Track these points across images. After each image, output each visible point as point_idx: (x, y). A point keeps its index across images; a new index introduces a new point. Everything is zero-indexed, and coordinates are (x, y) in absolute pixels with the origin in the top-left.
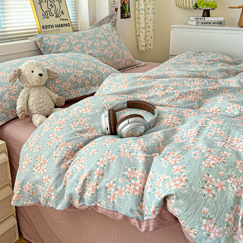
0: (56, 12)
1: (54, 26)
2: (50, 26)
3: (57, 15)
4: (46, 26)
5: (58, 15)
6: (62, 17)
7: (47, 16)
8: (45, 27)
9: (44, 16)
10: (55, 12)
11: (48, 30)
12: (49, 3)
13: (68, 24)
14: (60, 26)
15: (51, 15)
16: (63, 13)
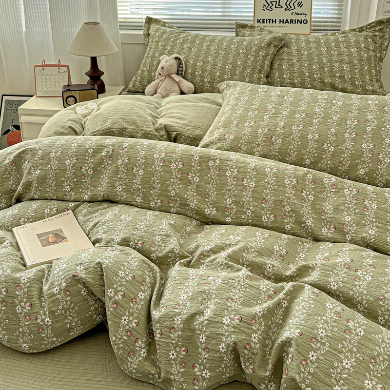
0: (287, 4)
1: (278, 21)
2: (271, 21)
3: (289, 7)
4: (263, 20)
5: (291, 7)
6: (298, 10)
7: (270, 8)
8: (261, 21)
9: (265, 7)
10: (286, 4)
11: (265, 24)
13: (304, 21)
15: (277, 6)
16: (300, 5)
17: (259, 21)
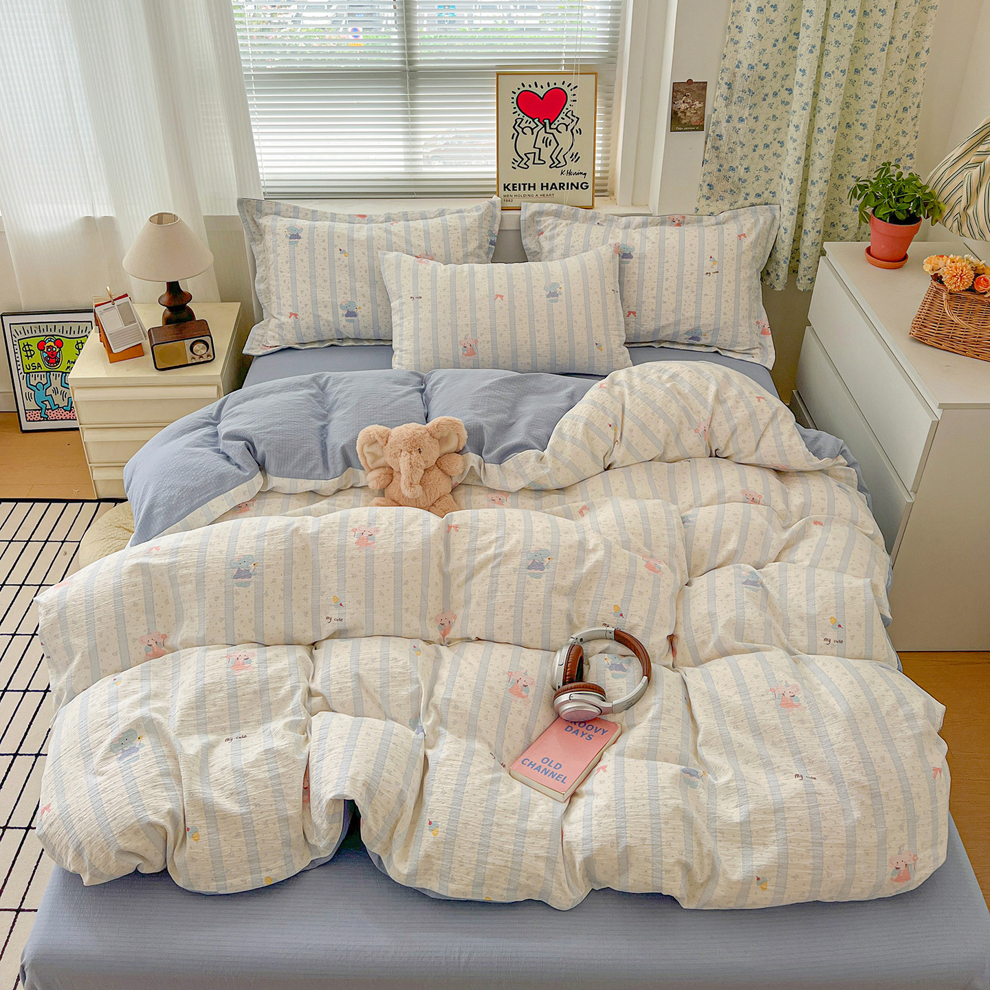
0: (554, 157)
1: (538, 187)
2: (527, 186)
3: (557, 162)
4: (513, 185)
5: (560, 162)
6: (572, 166)
7: (525, 164)
8: (510, 187)
9: (516, 164)
10: (551, 157)
11: (517, 192)
12: (542, 134)
13: (582, 184)
14: (556, 189)
15: (537, 161)
16: (576, 158)
17: (506, 187)
